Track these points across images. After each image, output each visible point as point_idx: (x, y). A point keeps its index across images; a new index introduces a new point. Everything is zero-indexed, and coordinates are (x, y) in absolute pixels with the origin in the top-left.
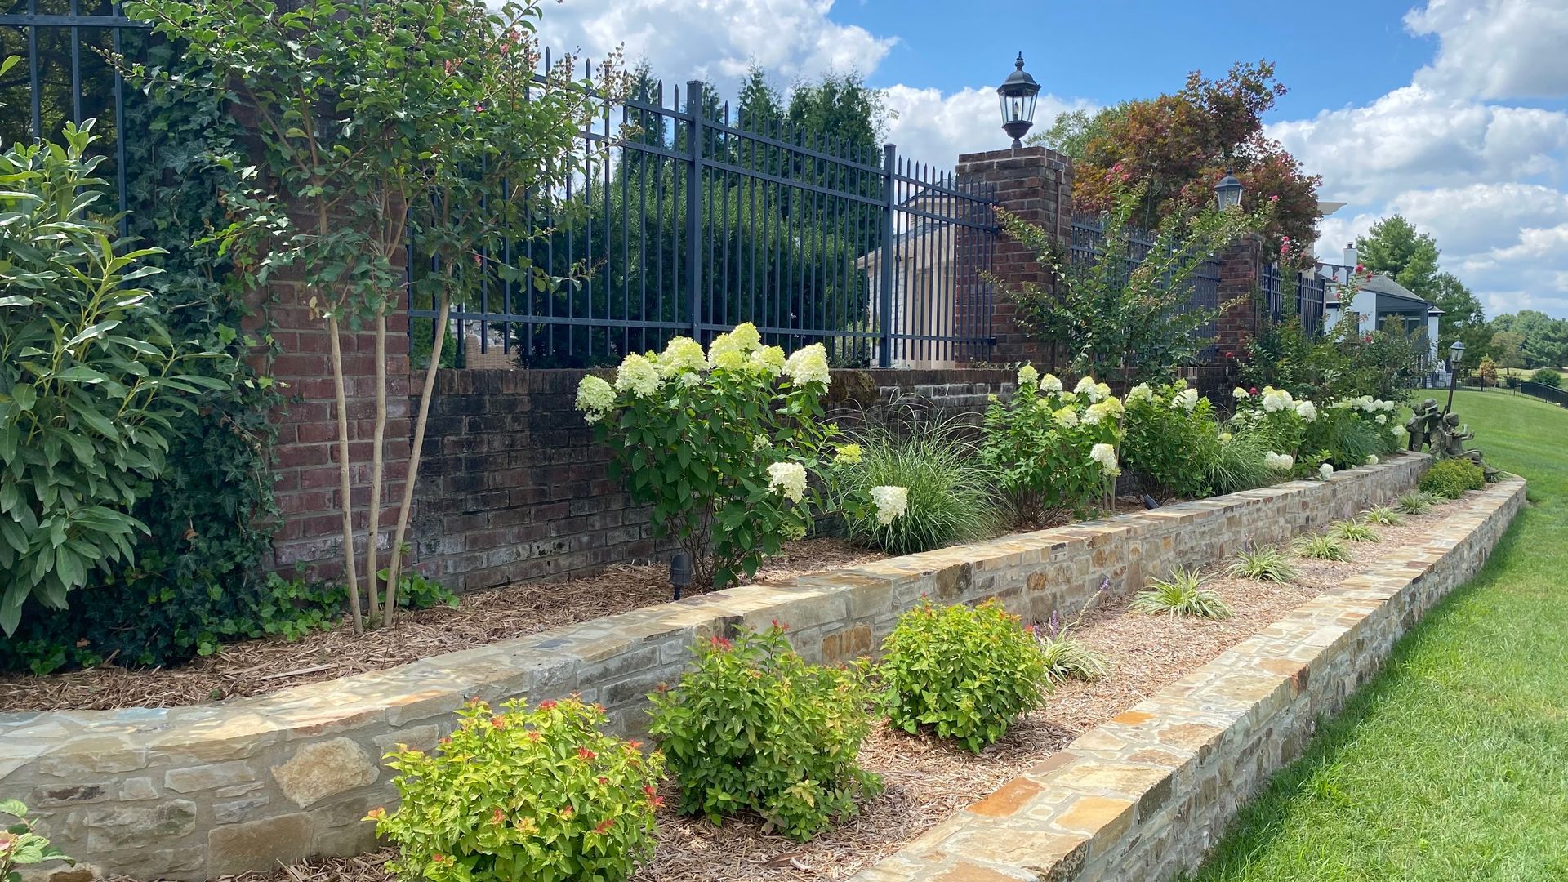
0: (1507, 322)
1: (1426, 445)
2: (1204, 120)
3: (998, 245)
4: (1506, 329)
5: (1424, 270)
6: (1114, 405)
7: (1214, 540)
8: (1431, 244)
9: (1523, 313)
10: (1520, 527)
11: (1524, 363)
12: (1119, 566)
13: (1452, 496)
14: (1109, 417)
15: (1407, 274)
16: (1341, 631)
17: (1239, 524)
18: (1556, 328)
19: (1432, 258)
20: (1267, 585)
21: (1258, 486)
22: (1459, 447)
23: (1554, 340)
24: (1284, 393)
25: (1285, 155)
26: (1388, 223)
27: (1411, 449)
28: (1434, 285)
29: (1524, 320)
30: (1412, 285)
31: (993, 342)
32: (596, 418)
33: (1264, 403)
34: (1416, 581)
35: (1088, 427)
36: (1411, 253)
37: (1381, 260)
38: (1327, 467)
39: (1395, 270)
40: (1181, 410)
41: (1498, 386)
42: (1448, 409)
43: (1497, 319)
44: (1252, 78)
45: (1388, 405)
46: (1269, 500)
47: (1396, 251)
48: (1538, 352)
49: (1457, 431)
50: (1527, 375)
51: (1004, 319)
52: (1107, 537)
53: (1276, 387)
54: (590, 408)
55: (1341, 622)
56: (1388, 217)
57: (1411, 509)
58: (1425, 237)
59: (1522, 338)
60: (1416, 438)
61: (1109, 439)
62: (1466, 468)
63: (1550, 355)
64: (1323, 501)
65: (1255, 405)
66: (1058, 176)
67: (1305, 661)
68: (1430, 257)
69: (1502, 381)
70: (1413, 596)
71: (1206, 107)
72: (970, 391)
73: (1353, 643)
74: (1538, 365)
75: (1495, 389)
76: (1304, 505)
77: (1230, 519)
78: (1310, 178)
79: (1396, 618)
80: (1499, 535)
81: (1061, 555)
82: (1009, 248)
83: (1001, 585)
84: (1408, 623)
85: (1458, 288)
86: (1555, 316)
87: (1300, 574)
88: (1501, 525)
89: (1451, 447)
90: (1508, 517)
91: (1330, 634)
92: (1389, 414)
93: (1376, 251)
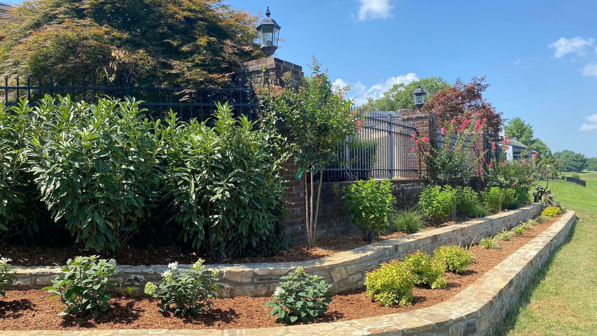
0: (559, 155)
1: (540, 200)
4: (559, 157)
5: (529, 137)
7: (488, 230)
8: (531, 127)
11: (566, 170)
12: (467, 237)
15: (523, 138)
16: (536, 252)
18: (577, 157)
22: (552, 200)
23: (577, 161)
26: (515, 120)
27: (535, 202)
28: (532, 142)
29: (565, 154)
30: (525, 143)
31: (416, 171)
34: (551, 240)
36: (524, 130)
37: (513, 134)
39: (518, 138)
41: (558, 179)
42: (547, 188)
43: (555, 153)
47: (519, 130)
48: (571, 166)
49: (551, 196)
50: (570, 175)
51: (419, 163)
52: (464, 228)
55: (535, 250)
56: (514, 118)
58: (528, 125)
59: (565, 160)
60: (536, 199)
62: (555, 208)
63: (576, 166)
66: (433, 120)
67: (531, 258)
68: (531, 132)
69: (560, 177)
70: (551, 245)
72: (413, 186)
73: (539, 255)
74: (571, 170)
76: (509, 220)
77: (491, 224)
78: (499, 113)
79: (548, 251)
81: (455, 233)
83: (443, 241)
84: (550, 253)
85: (541, 143)
86: (576, 152)
88: (570, 226)
89: (549, 201)
90: (571, 224)
91: (534, 253)
93: (511, 130)
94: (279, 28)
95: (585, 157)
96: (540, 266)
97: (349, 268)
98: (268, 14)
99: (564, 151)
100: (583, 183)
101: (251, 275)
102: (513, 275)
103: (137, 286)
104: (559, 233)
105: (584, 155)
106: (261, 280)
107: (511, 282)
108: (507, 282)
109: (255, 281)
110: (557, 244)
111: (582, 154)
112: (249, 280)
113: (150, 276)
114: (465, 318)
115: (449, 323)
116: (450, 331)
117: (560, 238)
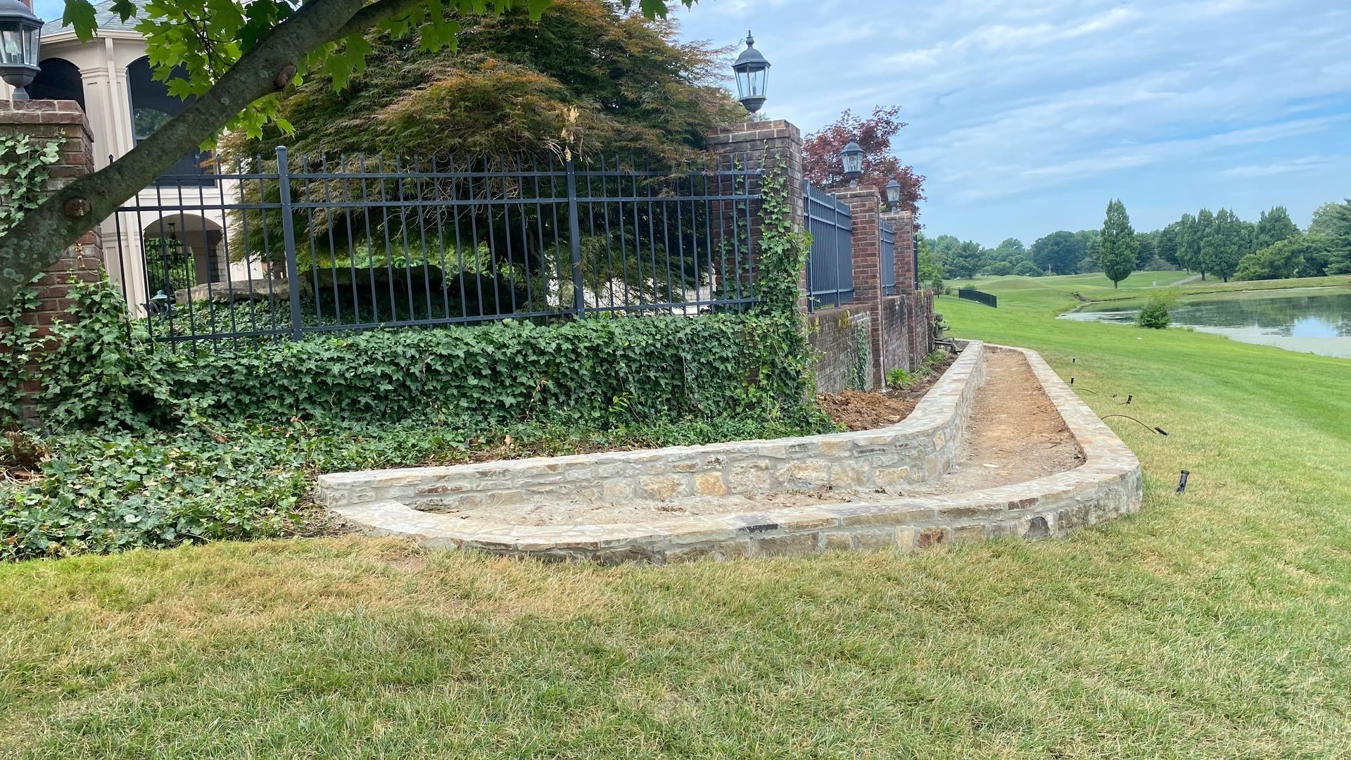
3: (852, 238)
95: (980, 248)
98: (750, 43)
99: (941, 238)
100: (990, 300)
101: (850, 446)
103: (719, 470)
105: (978, 245)
106: (861, 452)
109: (856, 454)
111: (974, 242)
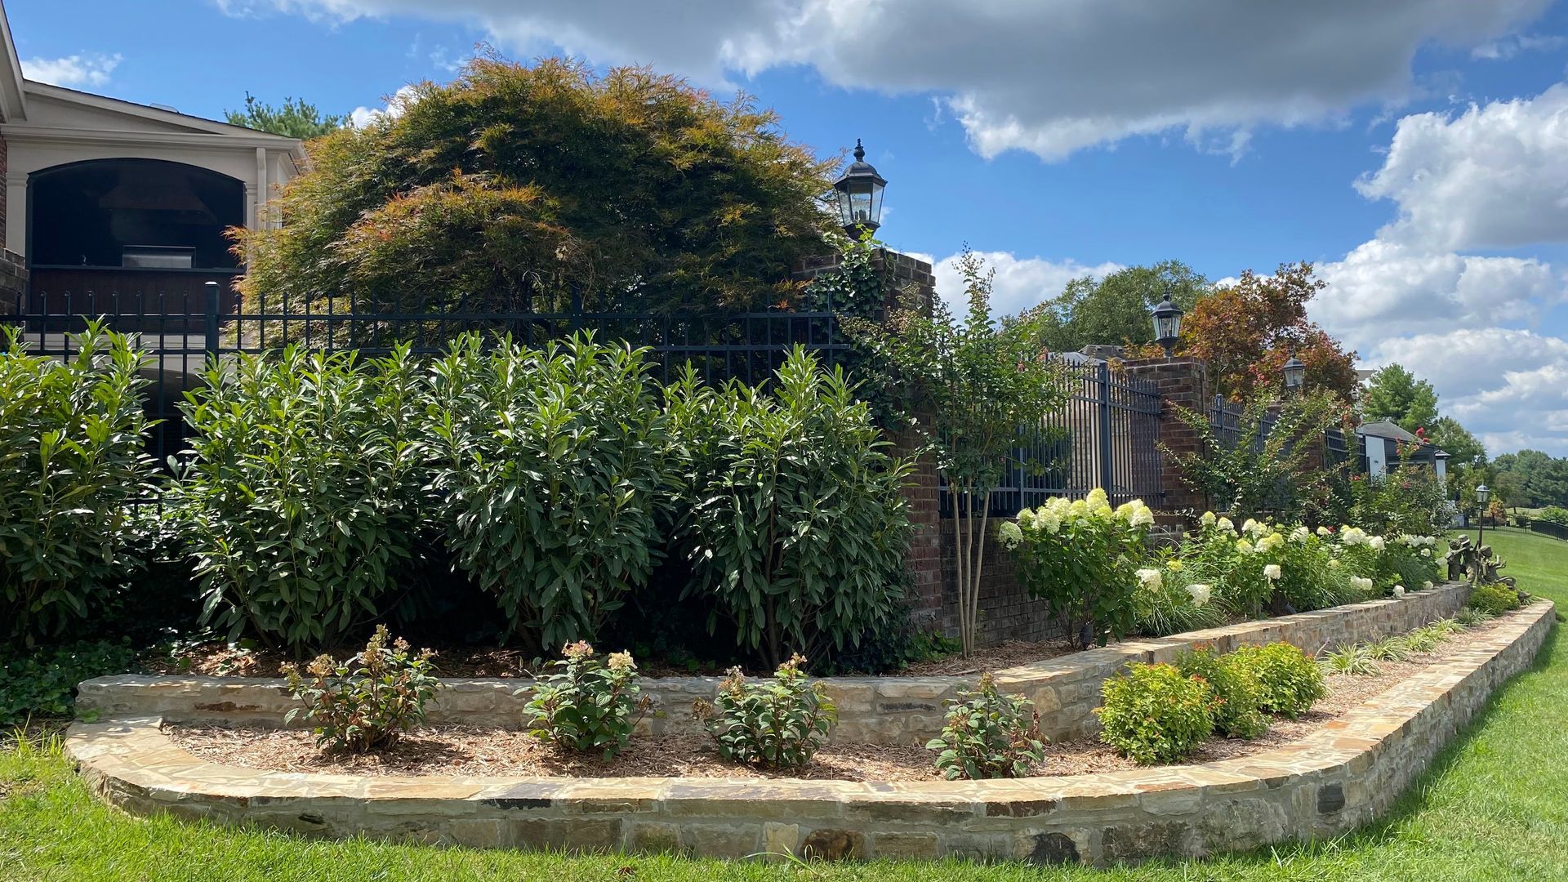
0: (1507, 462)
1: (1462, 575)
2: (1259, 310)
3: (1162, 425)
4: (1509, 468)
5: (1425, 415)
6: (1275, 538)
7: (1341, 635)
8: (1429, 390)
9: (1522, 453)
10: (1555, 637)
11: (1529, 502)
13: (1497, 614)
14: (1274, 548)
15: (1409, 419)
16: (1460, 678)
17: (1352, 627)
18: (1558, 466)
19: (1430, 405)
20: (1389, 663)
21: (1352, 602)
22: (1494, 574)
23: (1557, 479)
24: (1360, 530)
25: (1321, 333)
26: (1386, 371)
27: (1450, 578)
28: (1435, 427)
29: (1525, 460)
30: (1414, 429)
31: (1163, 496)
32: (1014, 546)
33: (1344, 538)
34: (1494, 659)
35: (1259, 554)
36: (1411, 398)
37: (1382, 406)
38: (1399, 588)
39: (1398, 416)
40: (1297, 543)
41: (1508, 525)
42: (1480, 544)
43: (1498, 459)
44: (1295, 276)
45: (1430, 540)
46: (1368, 610)
47: (1397, 398)
48: (1543, 492)
49: (1491, 562)
50: (1535, 514)
51: (1171, 478)
52: (1286, 627)
53: (1351, 526)
54: (1009, 540)
55: (1458, 674)
56: (1387, 365)
57: (1467, 623)
58: (1423, 383)
59: (1525, 477)
60: (1455, 569)
61: (1274, 562)
62: (1504, 591)
63: (1554, 493)
64: (1400, 615)
65: (1336, 539)
67: (1449, 689)
68: (1429, 403)
69: (1512, 520)
70: (1493, 668)
71: (1260, 299)
74: (1544, 504)
75: (1506, 527)
76: (1389, 616)
77: (1347, 622)
78: (1350, 354)
80: (1540, 643)
82: (1171, 427)
84: (1492, 687)
85: (1458, 431)
86: (1556, 455)
87: (1411, 659)
88: (1541, 634)
89: (1489, 575)
90: (1544, 630)
91: (1455, 679)
92: (1432, 547)
93: (1377, 398)
94: (882, 183)
96: (1469, 710)
97: (1063, 689)
98: (859, 154)
101: (870, 696)
102: (1412, 714)
103: (648, 715)
104: (1514, 644)
106: (890, 707)
107: (1407, 727)
108: (1399, 725)
109: (879, 709)
110: (1508, 671)
112: (866, 707)
113: (673, 695)
114: (1321, 776)
115: (1292, 780)
116: (1294, 798)
117: (1516, 658)
